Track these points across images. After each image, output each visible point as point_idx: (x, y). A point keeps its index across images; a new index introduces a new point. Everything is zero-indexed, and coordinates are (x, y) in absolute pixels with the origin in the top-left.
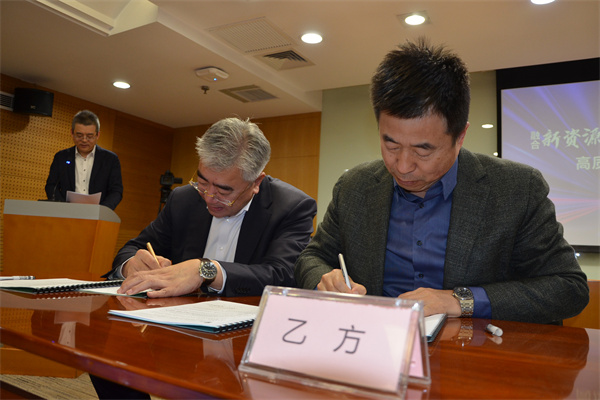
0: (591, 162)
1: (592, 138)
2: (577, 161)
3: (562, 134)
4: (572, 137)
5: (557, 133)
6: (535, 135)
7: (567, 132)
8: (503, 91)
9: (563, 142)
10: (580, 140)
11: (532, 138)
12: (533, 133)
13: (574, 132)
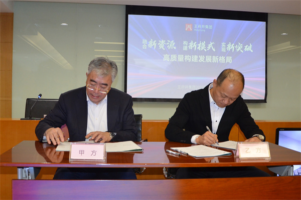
0: (170, 57)
1: (171, 46)
2: (164, 57)
3: (157, 42)
4: (162, 43)
5: (155, 41)
6: (145, 41)
7: (160, 41)
8: (129, 15)
9: (158, 46)
10: (165, 46)
11: (143, 43)
12: (144, 40)
13: (163, 42)
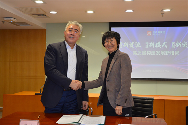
0: (137, 52)
1: (138, 45)
2: (133, 52)
3: (129, 43)
6: (121, 43)
7: (131, 43)
9: (129, 46)
10: (134, 46)
13: (132, 43)
